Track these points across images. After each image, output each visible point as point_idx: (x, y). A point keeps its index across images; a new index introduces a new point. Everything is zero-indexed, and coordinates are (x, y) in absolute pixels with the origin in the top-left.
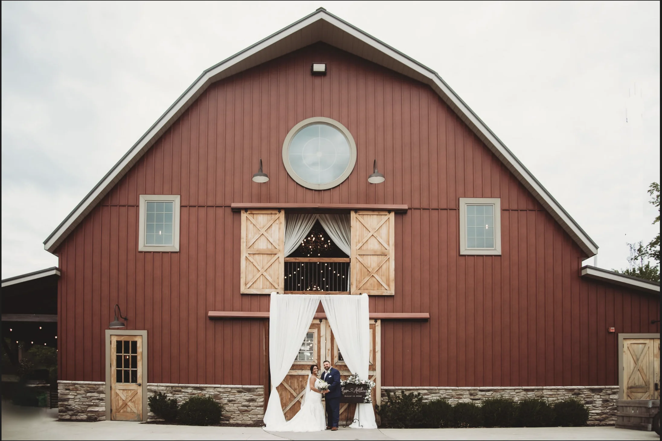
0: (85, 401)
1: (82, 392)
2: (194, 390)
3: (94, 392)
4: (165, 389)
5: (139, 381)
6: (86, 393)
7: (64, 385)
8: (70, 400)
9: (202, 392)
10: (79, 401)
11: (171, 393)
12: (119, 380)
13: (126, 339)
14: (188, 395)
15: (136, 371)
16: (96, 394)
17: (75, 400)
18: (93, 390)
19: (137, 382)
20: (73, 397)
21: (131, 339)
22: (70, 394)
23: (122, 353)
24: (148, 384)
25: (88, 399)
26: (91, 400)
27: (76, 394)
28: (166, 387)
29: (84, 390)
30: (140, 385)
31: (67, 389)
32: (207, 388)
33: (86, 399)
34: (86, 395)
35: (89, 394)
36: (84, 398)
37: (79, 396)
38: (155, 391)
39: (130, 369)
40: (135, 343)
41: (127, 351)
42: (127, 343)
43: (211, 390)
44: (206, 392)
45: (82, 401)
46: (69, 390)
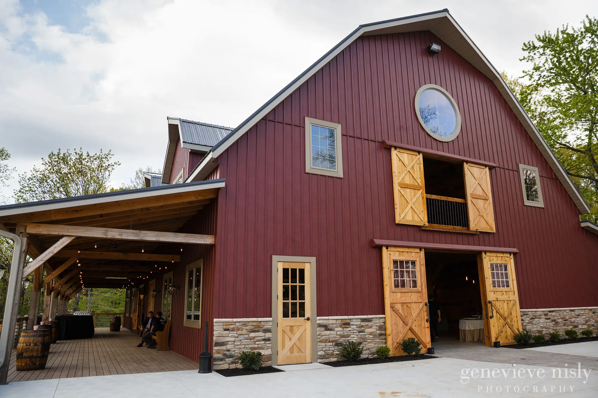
0: (247, 343)
1: (244, 332)
2: (362, 322)
3: (259, 331)
4: (335, 323)
5: (308, 314)
6: (249, 333)
7: (222, 324)
8: (229, 343)
9: (369, 324)
10: (241, 343)
11: (341, 326)
12: (286, 315)
13: (294, 266)
14: (356, 328)
15: (304, 303)
16: (261, 334)
17: (236, 343)
18: (257, 329)
19: (304, 317)
20: (233, 339)
21: (298, 267)
22: (230, 335)
23: (289, 283)
24: (318, 318)
25: (252, 340)
26: (255, 342)
27: (236, 335)
28: (336, 321)
29: (247, 329)
30: (308, 319)
31: (226, 330)
32: (373, 319)
33: (249, 340)
34: (249, 336)
35: (252, 335)
36: (247, 339)
37: (241, 337)
38: (325, 325)
39: (298, 301)
40: (302, 271)
41: (294, 280)
42: (294, 271)
43: (377, 321)
44: (373, 324)
45: (245, 343)
46: (228, 330)
